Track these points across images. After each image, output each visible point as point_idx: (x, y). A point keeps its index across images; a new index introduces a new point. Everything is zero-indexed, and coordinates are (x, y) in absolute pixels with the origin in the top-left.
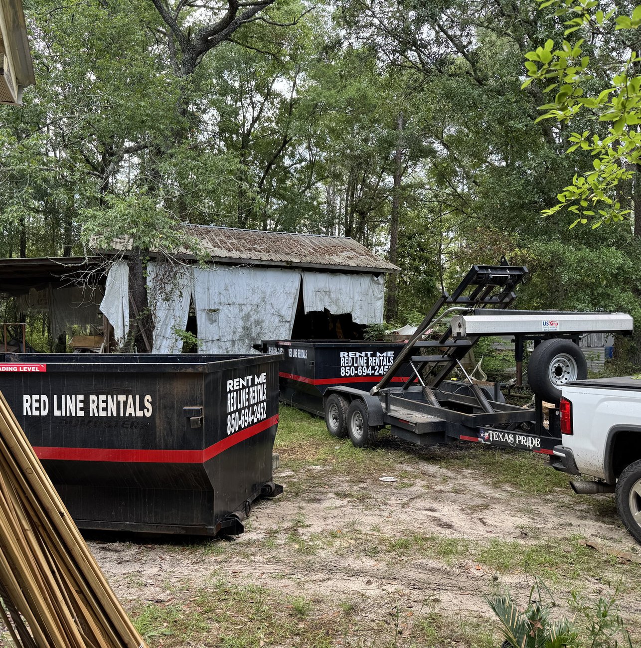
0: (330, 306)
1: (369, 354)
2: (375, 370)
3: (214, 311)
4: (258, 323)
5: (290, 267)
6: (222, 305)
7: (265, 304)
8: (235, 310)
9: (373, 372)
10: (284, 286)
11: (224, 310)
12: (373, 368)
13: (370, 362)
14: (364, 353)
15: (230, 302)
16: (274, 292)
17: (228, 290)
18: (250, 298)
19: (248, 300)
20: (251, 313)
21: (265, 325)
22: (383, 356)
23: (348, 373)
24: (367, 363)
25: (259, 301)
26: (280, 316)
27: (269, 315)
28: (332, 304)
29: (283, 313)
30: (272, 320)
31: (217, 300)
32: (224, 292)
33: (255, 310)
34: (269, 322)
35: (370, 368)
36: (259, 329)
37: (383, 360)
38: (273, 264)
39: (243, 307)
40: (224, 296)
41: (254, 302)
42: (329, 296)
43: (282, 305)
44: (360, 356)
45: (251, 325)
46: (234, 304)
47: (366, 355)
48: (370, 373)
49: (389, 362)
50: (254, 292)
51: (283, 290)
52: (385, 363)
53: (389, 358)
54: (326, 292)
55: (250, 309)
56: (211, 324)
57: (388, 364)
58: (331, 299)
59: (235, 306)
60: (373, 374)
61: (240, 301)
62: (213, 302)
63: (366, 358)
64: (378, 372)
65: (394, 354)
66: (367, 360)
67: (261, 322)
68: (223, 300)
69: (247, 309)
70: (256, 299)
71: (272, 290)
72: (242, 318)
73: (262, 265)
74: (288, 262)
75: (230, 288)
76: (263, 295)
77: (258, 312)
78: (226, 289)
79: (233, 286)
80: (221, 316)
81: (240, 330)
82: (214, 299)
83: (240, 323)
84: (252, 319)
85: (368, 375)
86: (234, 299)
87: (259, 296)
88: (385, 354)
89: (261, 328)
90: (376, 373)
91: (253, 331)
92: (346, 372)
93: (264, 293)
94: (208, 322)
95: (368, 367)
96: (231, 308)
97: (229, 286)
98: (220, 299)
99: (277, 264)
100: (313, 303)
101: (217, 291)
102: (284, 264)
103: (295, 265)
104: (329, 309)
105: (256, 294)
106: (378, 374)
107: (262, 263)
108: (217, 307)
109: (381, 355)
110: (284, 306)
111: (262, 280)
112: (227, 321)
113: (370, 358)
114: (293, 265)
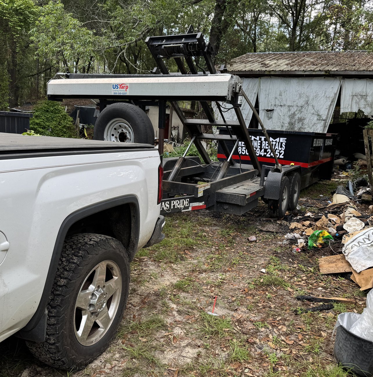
0: (364, 108)
1: (263, 138)
2: (267, 153)
3: (270, 111)
4: (301, 120)
5: (329, 75)
6: (276, 106)
7: (308, 105)
8: (285, 110)
9: (265, 154)
10: (326, 91)
11: (277, 110)
12: (265, 151)
13: (263, 145)
14: (258, 137)
15: (282, 104)
16: (316, 96)
17: (281, 95)
18: (297, 101)
19: (295, 103)
20: (296, 113)
21: (306, 122)
22: (276, 142)
23: (243, 152)
24: (261, 146)
25: (303, 103)
26: (318, 115)
27: (310, 114)
28: (367, 106)
29: (321, 114)
30: (312, 118)
31: (273, 103)
32: (278, 97)
33: (299, 111)
34: (309, 119)
35: (263, 150)
36: (300, 125)
37: (275, 145)
38: (314, 73)
39: (291, 108)
40: (278, 100)
41: (299, 105)
42: (365, 100)
43: (321, 106)
44: (255, 139)
45: (295, 121)
46: (285, 105)
47: (260, 139)
48: (263, 154)
49: (281, 147)
50: (300, 97)
51: (323, 94)
52: (277, 147)
53: (282, 143)
54: (362, 96)
55: (296, 109)
56: (269, 120)
57: (280, 149)
58: (366, 101)
59: (285, 107)
60: (265, 156)
61: (289, 103)
62: (270, 104)
63: (260, 142)
64: (270, 154)
65: (286, 140)
66: (261, 143)
67: (303, 119)
68: (278, 103)
69: (293, 110)
70: (301, 102)
71: (315, 94)
72: (289, 116)
73: (306, 75)
74: (326, 71)
75: (283, 94)
76: (307, 99)
77: (301, 112)
78: (280, 95)
79: (286, 92)
80: (275, 114)
81: (287, 125)
82: (271, 102)
83: (287, 120)
84: (296, 117)
85: (260, 155)
86: (285, 103)
87: (304, 99)
88: (278, 140)
89: (302, 124)
90: (268, 155)
91: (296, 126)
92: (242, 151)
93: (308, 97)
94: (266, 118)
95: (261, 149)
96: (282, 109)
97: (283, 93)
98: (275, 102)
99: (317, 73)
100: (349, 105)
101: (274, 96)
102: (323, 73)
103: (332, 73)
104: (363, 110)
105: (302, 98)
106: (269, 156)
107: (306, 73)
108: (273, 108)
109: (274, 141)
110: (323, 108)
111: (308, 87)
112: (278, 118)
113: (263, 142)
114: (331, 73)
